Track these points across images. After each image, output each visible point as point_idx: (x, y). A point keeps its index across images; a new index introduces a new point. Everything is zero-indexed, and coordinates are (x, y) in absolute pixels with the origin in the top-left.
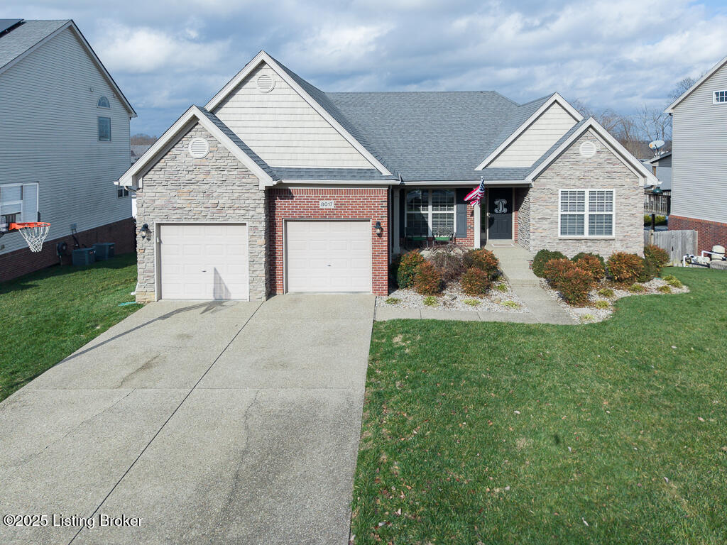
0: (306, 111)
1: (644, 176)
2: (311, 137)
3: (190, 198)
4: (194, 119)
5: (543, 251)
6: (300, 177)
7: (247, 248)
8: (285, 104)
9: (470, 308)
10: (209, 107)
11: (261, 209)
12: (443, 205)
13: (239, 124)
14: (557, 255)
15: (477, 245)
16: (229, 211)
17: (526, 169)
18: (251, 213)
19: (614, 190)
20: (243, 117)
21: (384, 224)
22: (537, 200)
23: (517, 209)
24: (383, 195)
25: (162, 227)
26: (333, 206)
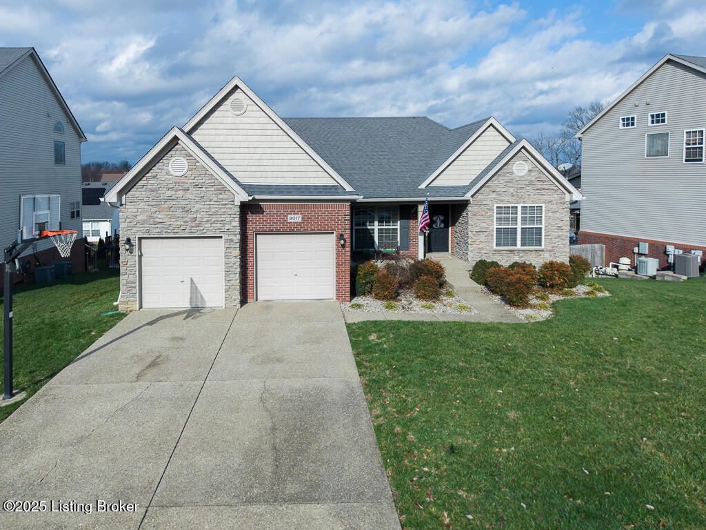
0: (275, 132)
1: (570, 192)
2: (281, 156)
3: (170, 213)
4: (176, 139)
5: (481, 261)
6: (271, 193)
7: (223, 260)
8: (256, 126)
9: (427, 311)
10: (187, 129)
11: (236, 223)
12: (388, 222)
13: (213, 144)
14: (494, 264)
15: (421, 256)
16: (207, 225)
17: (464, 187)
18: (227, 227)
19: (543, 205)
20: (217, 138)
21: (347, 236)
22: (475, 214)
23: (453, 224)
24: (346, 209)
25: (143, 241)
26: (300, 220)
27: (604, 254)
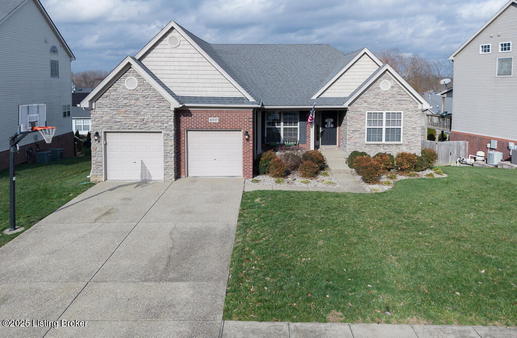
0: (200, 60)
1: (421, 103)
2: (204, 77)
3: (126, 115)
4: (129, 64)
5: (354, 152)
6: (197, 102)
7: (162, 148)
8: (187, 55)
9: (304, 185)
10: (138, 57)
11: (172, 123)
12: (290, 123)
13: (157, 68)
14: (364, 154)
15: (312, 148)
16: (151, 124)
17: (345, 98)
18: (165, 125)
19: (402, 112)
20: (160, 63)
21: (250, 133)
22: (352, 118)
23: (340, 125)
24: (250, 114)
25: (107, 134)
26: (217, 121)
27: (467, 149)
